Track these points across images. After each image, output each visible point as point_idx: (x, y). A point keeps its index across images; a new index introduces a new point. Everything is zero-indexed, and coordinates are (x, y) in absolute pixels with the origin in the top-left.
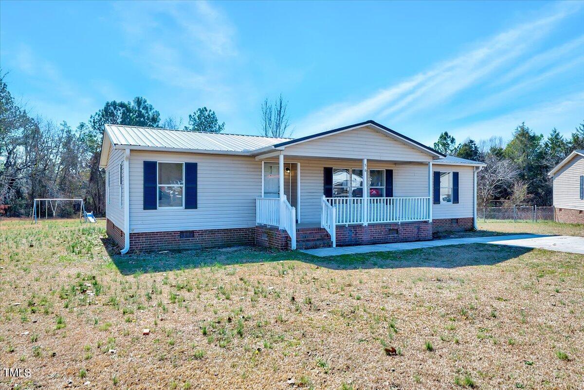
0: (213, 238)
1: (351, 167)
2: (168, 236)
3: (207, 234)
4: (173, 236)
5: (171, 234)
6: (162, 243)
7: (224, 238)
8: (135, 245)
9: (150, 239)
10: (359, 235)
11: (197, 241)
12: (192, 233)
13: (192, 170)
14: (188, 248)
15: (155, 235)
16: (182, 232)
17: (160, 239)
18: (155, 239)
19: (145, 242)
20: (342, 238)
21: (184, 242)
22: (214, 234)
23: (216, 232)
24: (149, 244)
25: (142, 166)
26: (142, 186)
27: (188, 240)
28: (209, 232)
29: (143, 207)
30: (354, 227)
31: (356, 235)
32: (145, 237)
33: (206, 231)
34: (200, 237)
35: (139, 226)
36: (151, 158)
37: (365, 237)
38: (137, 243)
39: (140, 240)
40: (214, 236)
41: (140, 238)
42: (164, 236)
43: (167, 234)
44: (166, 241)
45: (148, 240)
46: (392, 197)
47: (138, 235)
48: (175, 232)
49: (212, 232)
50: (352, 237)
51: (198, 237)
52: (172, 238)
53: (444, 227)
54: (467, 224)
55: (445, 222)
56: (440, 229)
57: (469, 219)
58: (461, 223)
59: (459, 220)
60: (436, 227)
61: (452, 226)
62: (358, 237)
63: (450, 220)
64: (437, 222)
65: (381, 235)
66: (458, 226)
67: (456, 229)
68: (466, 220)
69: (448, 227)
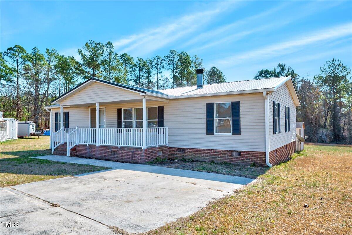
10: (93, 151)
31: (92, 151)
37: (97, 154)
46: (164, 127)
50: (90, 153)
53: (221, 158)
54: (256, 159)
55: (222, 153)
56: (215, 160)
57: (260, 154)
58: (246, 156)
59: (242, 153)
60: (211, 157)
61: (233, 159)
62: (93, 153)
63: (229, 152)
64: (212, 153)
65: (106, 154)
66: (241, 159)
67: (238, 162)
68: (254, 153)
69: (227, 158)
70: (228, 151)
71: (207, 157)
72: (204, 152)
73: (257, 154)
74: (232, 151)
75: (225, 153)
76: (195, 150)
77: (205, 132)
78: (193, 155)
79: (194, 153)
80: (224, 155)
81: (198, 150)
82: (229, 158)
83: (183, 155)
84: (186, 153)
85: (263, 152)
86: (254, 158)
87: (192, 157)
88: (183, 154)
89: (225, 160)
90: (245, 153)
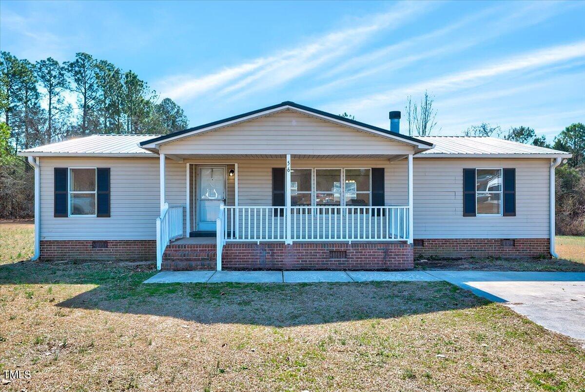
0: (129, 250)
1: (314, 166)
2: (79, 245)
3: (122, 245)
4: (85, 245)
5: (82, 243)
6: (74, 253)
7: (142, 250)
8: (47, 253)
9: (62, 248)
10: (278, 256)
11: (111, 252)
12: (105, 244)
13: (104, 175)
14: (101, 259)
15: (66, 243)
16: (94, 242)
17: (72, 248)
18: (66, 248)
19: (56, 250)
20: (249, 258)
21: (97, 253)
22: (130, 245)
23: (132, 243)
24: (61, 253)
25: (53, 173)
26: (53, 193)
27: (101, 250)
28: (125, 243)
29: (53, 215)
30: (270, 245)
31: (272, 256)
32: (56, 245)
33: (120, 242)
34: (114, 248)
35: (50, 234)
36: (61, 165)
37: (288, 260)
38: (49, 250)
39: (51, 248)
40: (130, 248)
41: (52, 245)
42: (76, 245)
43: (79, 243)
44: (78, 250)
45: (59, 248)
47: (50, 243)
48: (87, 242)
49: (127, 243)
50: (266, 258)
51: (111, 248)
52: (83, 248)
53: (486, 250)
54: (535, 248)
55: (487, 243)
56: (476, 254)
57: (540, 241)
58: (523, 246)
59: (517, 241)
60: (470, 250)
61: (503, 250)
62: (275, 259)
63: (498, 241)
64: (471, 244)
65: (316, 258)
66: (516, 250)
67: (511, 255)
68: (532, 241)
69: (495, 250)
70: (496, 240)
71: (463, 250)
72: (458, 244)
73: (537, 241)
74: (502, 240)
75: (491, 243)
76: (443, 241)
77: (462, 213)
78: (439, 249)
79: (441, 246)
80: (490, 246)
81: (447, 241)
82: (498, 250)
83: (420, 251)
84: (427, 246)
85: (545, 239)
86: (533, 248)
87: (438, 253)
88: (421, 248)
89: (491, 253)
90: (521, 241)
